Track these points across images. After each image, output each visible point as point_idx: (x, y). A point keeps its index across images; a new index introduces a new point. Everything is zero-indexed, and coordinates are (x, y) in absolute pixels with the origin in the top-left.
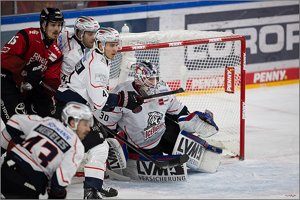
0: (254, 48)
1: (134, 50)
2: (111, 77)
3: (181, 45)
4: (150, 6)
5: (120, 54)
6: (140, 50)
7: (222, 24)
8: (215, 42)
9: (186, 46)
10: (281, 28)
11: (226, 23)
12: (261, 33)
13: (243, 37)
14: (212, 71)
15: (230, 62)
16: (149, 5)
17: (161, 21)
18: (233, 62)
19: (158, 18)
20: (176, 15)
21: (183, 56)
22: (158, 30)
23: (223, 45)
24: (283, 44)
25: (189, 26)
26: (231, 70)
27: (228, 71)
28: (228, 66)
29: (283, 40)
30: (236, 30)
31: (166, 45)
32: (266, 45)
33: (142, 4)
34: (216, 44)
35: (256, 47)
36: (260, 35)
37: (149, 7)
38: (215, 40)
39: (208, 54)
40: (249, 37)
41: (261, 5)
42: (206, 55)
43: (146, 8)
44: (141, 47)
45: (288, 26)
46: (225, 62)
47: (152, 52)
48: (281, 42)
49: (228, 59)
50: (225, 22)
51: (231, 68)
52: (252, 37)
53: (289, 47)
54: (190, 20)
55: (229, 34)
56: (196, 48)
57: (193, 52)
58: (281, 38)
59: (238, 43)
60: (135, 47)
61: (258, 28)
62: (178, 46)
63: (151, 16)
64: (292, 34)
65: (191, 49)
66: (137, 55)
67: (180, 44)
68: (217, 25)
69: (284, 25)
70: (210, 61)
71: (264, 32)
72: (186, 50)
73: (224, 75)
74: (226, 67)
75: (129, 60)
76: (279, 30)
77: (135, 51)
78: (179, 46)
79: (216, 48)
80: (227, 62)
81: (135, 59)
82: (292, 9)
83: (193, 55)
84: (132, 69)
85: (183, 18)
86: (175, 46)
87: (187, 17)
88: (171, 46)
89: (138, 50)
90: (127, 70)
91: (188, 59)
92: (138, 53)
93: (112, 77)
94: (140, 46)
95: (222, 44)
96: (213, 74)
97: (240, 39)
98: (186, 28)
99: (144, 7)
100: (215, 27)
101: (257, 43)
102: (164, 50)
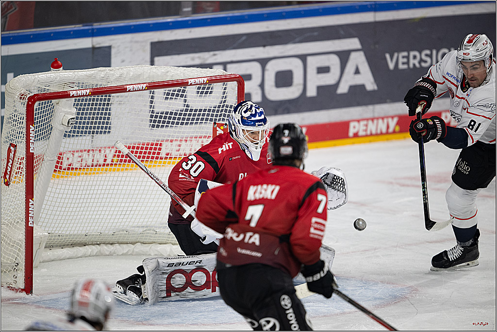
0: (257, 94)
1: (73, 96)
2: (36, 138)
3: (145, 90)
4: (97, 29)
5: (51, 104)
6: (82, 96)
7: (208, 57)
8: (197, 84)
9: (152, 90)
10: (298, 62)
11: (214, 55)
12: (268, 70)
13: (240, 77)
14: (192, 130)
15: (221, 115)
16: (94, 27)
17: (113, 51)
18: (225, 115)
19: (110, 47)
20: (137, 42)
21: (149, 107)
22: (110, 66)
23: (210, 90)
24: (301, 88)
25: (156, 59)
26: (222, 128)
27: (218, 129)
28: (218, 121)
29: (301, 81)
30: (229, 66)
31: (122, 90)
32: (275, 89)
33: (83, 26)
34: (199, 88)
35: (259, 92)
36: (266, 73)
37: (95, 31)
38: (197, 81)
39: (186, 103)
40: (249, 77)
41: (268, 27)
42: (183, 106)
43: (90, 31)
44: (84, 92)
45: (310, 59)
46: (212, 115)
47: (101, 100)
48: (299, 84)
49: (218, 111)
50: (212, 53)
51: (222, 125)
52: (254, 77)
53: (312, 92)
54: (159, 50)
55: (218, 71)
56: (168, 94)
57: (164, 101)
58: (298, 78)
59: (233, 86)
60: (74, 92)
61: (263, 62)
62: (140, 90)
63: (99, 44)
64: (315, 71)
65: (161, 95)
66: (77, 105)
67: (143, 88)
68: (199, 58)
69: (303, 58)
70: (190, 115)
71: (273, 68)
72: (152, 97)
73: (212, 135)
74: (215, 123)
75: (64, 112)
76: (295, 66)
77: (74, 98)
78: (142, 90)
79: (199, 95)
80: (217, 116)
81: (75, 111)
82: (316, 34)
83: (163, 103)
84: (69, 125)
85: (148, 48)
86: (136, 91)
87: (153, 44)
88: (129, 91)
89: (79, 96)
90: (62, 128)
91: (156, 110)
92: (79, 101)
93: (38, 138)
94: (82, 91)
95: (208, 88)
96: (195, 134)
97: (236, 79)
98: (152, 63)
99: (88, 30)
100: (197, 62)
101: (262, 86)
102: (118, 97)
